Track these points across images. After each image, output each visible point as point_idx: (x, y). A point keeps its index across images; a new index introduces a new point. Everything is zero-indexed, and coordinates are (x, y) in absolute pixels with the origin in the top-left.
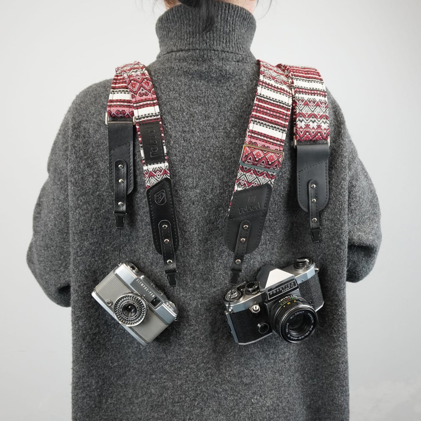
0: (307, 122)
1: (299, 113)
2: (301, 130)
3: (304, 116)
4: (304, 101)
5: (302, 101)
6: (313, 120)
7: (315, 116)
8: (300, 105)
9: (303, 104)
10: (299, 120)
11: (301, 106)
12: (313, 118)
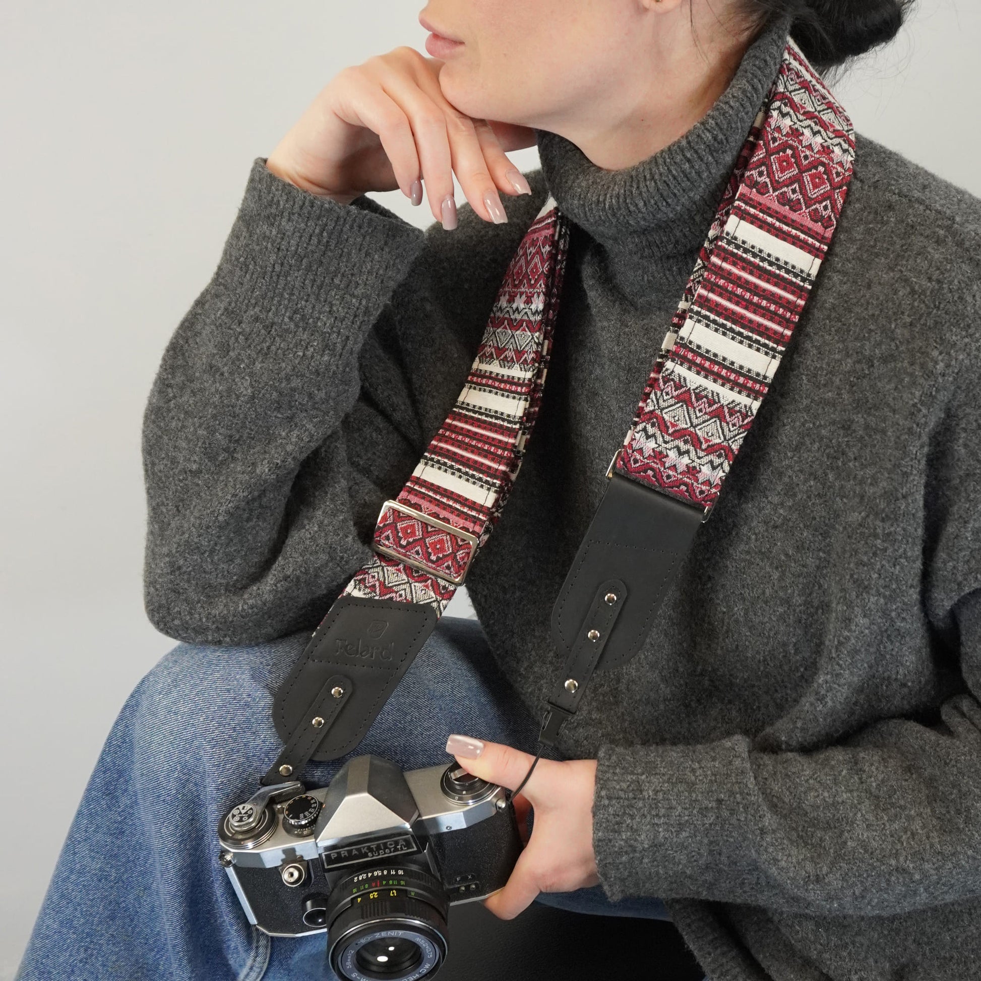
0: (663, 445)
1: (652, 412)
2: (638, 457)
3: (663, 426)
4: (683, 389)
5: (678, 386)
6: (684, 447)
7: (696, 442)
8: (667, 394)
9: (675, 394)
10: (645, 430)
11: (665, 398)
12: (686, 442)
